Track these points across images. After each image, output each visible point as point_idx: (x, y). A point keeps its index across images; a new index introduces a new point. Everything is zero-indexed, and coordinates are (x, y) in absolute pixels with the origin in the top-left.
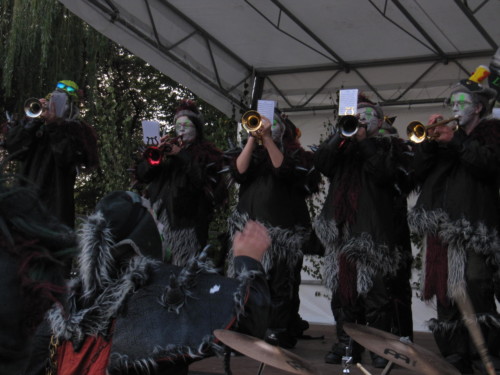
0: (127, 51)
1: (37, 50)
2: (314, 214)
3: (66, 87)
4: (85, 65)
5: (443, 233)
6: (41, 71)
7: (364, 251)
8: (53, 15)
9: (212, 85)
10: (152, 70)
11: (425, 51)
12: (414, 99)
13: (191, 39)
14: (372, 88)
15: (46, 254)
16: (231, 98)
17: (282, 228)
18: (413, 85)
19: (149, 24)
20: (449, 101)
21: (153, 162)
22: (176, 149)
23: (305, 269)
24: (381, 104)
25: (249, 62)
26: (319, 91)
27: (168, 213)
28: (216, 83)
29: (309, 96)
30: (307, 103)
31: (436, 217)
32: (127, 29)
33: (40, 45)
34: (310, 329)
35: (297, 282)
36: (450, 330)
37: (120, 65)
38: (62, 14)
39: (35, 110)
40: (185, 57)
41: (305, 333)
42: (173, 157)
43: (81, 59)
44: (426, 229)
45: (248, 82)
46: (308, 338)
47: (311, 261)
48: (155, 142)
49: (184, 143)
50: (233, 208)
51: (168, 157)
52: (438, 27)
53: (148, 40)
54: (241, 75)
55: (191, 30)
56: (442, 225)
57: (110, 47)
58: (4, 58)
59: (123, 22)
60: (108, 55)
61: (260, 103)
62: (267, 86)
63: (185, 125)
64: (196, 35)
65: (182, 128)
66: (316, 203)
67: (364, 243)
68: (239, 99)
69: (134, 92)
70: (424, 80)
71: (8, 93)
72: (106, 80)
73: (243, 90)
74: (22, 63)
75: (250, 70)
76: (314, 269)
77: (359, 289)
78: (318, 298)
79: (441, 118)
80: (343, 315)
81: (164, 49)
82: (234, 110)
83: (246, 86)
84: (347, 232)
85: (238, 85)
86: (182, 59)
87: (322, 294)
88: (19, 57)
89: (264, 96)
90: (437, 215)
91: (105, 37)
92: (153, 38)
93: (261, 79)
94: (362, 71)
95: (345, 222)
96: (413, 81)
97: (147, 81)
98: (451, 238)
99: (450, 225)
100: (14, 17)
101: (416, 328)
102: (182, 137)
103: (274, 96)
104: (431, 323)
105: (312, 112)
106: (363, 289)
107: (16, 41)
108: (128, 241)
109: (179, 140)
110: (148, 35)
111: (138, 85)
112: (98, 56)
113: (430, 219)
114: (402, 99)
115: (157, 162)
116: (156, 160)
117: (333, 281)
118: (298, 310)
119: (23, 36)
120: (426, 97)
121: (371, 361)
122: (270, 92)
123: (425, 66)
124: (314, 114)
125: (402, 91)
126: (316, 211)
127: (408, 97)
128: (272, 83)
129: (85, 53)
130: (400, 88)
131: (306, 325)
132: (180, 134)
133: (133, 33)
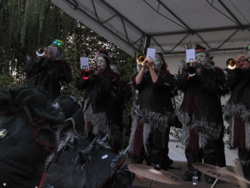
0: (82, 24)
1: (38, 24)
2: (176, 106)
3: (58, 43)
4: (61, 32)
5: (243, 116)
6: (39, 35)
7: (203, 127)
8: (45, 7)
9: (125, 41)
10: (94, 34)
11: (232, 23)
12: (226, 48)
13: (114, 18)
14: (205, 43)
15: (48, 127)
16: (134, 48)
17: (156, 112)
18: (226, 41)
19: (94, 11)
20: (247, 49)
21: (85, 78)
22: (96, 72)
23: (171, 134)
24: (210, 51)
25: (143, 30)
26: (178, 44)
27: (92, 105)
28: (127, 40)
29: (173, 47)
30: (172, 50)
31: (239, 108)
32: (82, 13)
33: (39, 22)
34: (174, 163)
35: (167, 140)
36: (246, 164)
37: (78, 32)
38: (49, 6)
39: (41, 52)
40: (111, 27)
41: (171, 166)
42: (95, 76)
43: (59, 29)
44: (234, 113)
45: (142, 39)
46: (173, 168)
47: (174, 129)
48: (86, 68)
49: (101, 70)
50: (134, 103)
51: (92, 76)
52: (239, 11)
53: (93, 19)
54: (139, 36)
55: (114, 13)
56: (243, 112)
57: (73, 22)
58: (21, 28)
59: (80, 10)
60: (72, 27)
61: (149, 49)
62: (152, 42)
63: (101, 61)
64: (117, 16)
65: (100, 62)
66: (176, 100)
67: (203, 123)
68: (138, 48)
69: (85, 45)
70: (232, 38)
71: (23, 46)
72: (71, 39)
73: (140, 43)
74: (30, 31)
75: (143, 33)
76: (176, 134)
77: (200, 145)
78: (177, 148)
79: (243, 57)
80: (191, 156)
81: (101, 23)
82: (135, 54)
83: (142, 41)
84: (194, 118)
85: (137, 41)
86: (110, 28)
87: (180, 146)
88: (29, 28)
89: (150, 47)
90: (239, 107)
91: (71, 17)
92: (95, 18)
93: (149, 38)
94: (200, 34)
95: (193, 113)
96: (226, 38)
97: (92, 39)
98: (247, 118)
99: (246, 112)
100: (26, 7)
101: (227, 164)
102: (99, 67)
103: (156, 47)
104: (236, 161)
105: (174, 55)
106: (202, 145)
107: (27, 19)
108: (71, 119)
109: (98, 68)
110: (93, 16)
111: (87, 42)
112: (67, 27)
113: (236, 108)
114: (220, 48)
115: (87, 78)
116: (87, 77)
117: (186, 141)
118: (167, 154)
119: (31, 17)
120: (233, 47)
121: (205, 180)
122: (153, 44)
123: (233, 31)
124: (176, 56)
125: (221, 44)
126: (176, 105)
127: (224, 47)
128: (155, 40)
129: (61, 26)
130: (219, 42)
131: (172, 161)
132: (99, 65)
133: (85, 15)
